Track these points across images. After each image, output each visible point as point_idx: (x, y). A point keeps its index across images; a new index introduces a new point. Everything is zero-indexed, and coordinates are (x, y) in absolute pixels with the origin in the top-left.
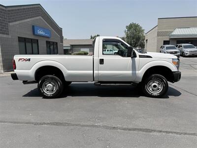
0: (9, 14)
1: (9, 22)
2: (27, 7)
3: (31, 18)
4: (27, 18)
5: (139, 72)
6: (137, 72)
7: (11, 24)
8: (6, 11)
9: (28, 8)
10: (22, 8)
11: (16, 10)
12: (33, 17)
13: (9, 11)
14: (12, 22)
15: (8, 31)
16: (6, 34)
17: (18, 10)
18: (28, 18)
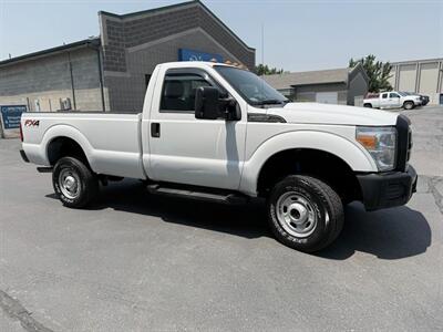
0: (127, 30)
1: (128, 46)
2: (168, 11)
3: (176, 32)
4: (166, 35)
5: (247, 163)
6: (241, 163)
7: (131, 50)
8: (121, 24)
9: (171, 13)
10: (157, 13)
11: (141, 20)
12: (182, 31)
13: (127, 23)
14: (134, 45)
15: (125, 65)
16: (121, 70)
17: (148, 19)
18: (170, 34)
